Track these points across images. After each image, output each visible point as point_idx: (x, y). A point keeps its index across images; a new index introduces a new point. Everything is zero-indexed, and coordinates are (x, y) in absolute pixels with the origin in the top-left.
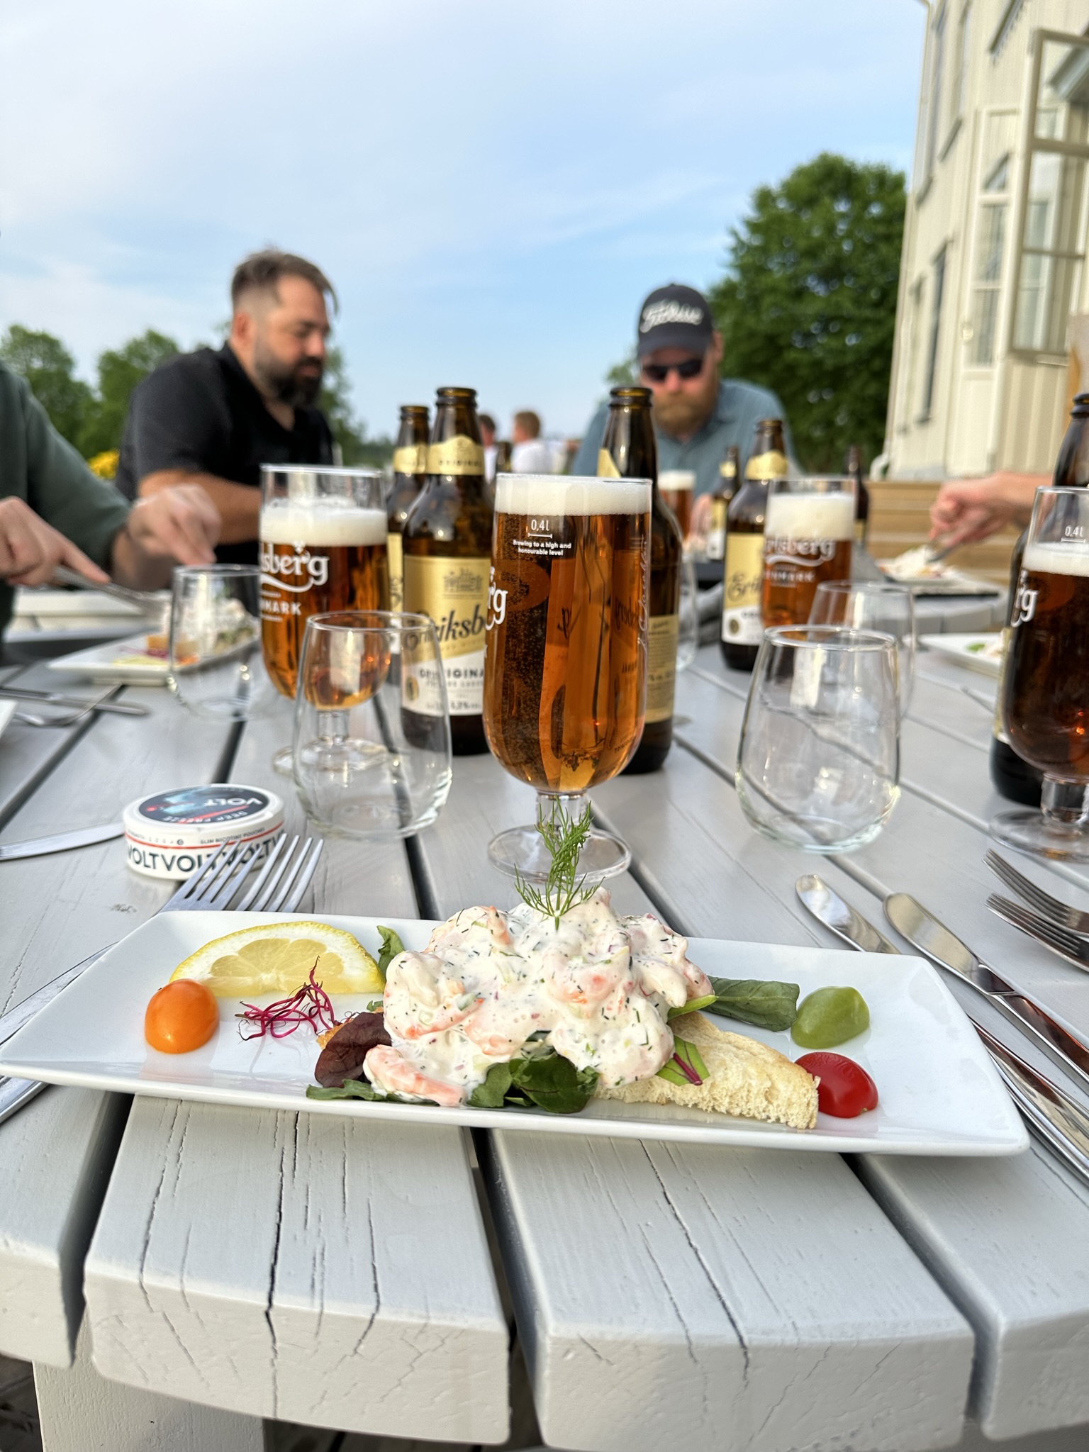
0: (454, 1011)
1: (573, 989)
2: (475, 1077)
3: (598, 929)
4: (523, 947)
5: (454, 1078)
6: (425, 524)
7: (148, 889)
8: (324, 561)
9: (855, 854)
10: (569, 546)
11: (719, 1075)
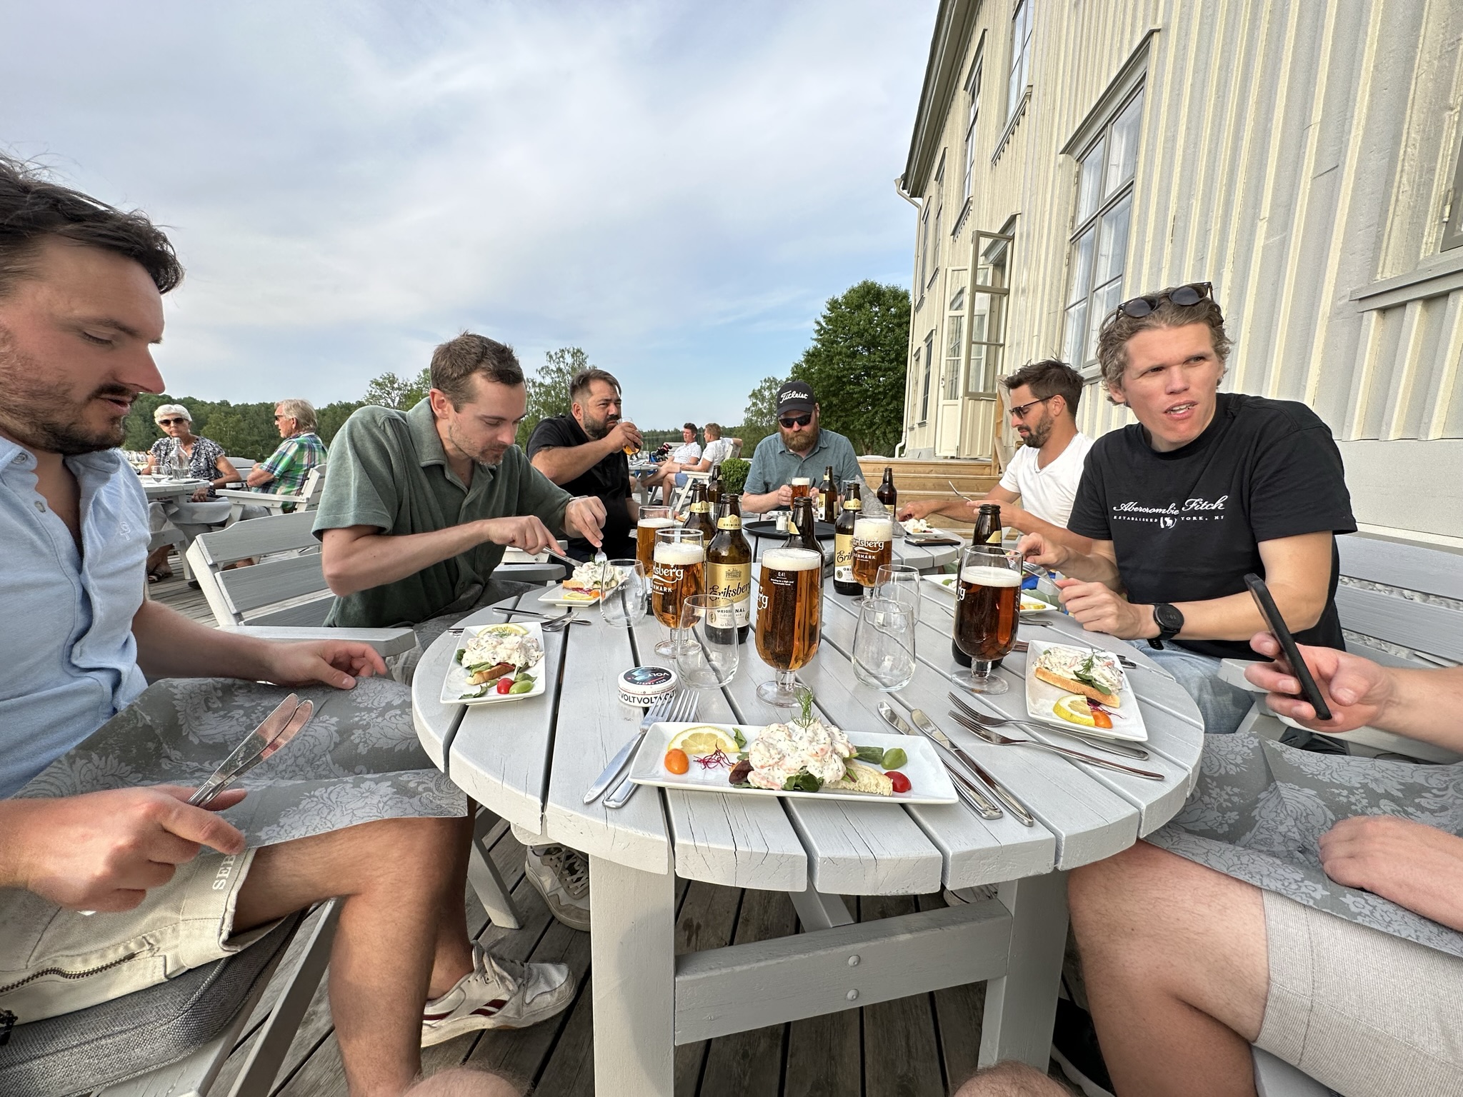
0: (776, 760)
1: (814, 752)
2: (784, 781)
3: (818, 732)
4: (796, 738)
5: (778, 781)
7: (630, 710)
8: (682, 571)
9: (898, 692)
10: (793, 582)
11: (861, 779)
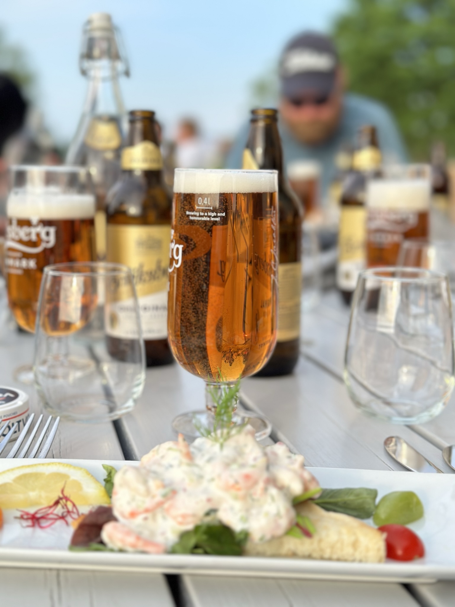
0: (159, 498)
1: (231, 482)
2: (172, 538)
3: (247, 450)
4: (200, 461)
5: (160, 539)
6: (121, 203)
8: (52, 230)
10: (224, 214)
